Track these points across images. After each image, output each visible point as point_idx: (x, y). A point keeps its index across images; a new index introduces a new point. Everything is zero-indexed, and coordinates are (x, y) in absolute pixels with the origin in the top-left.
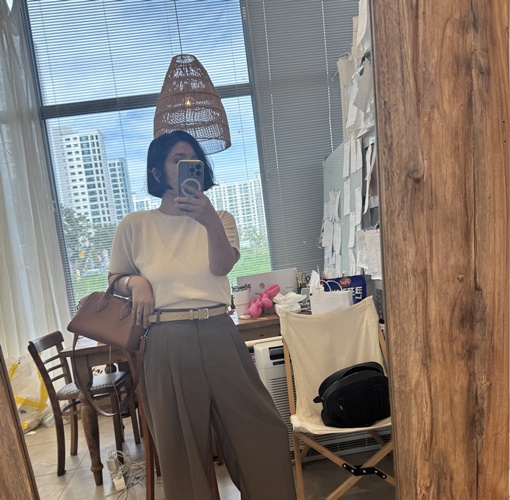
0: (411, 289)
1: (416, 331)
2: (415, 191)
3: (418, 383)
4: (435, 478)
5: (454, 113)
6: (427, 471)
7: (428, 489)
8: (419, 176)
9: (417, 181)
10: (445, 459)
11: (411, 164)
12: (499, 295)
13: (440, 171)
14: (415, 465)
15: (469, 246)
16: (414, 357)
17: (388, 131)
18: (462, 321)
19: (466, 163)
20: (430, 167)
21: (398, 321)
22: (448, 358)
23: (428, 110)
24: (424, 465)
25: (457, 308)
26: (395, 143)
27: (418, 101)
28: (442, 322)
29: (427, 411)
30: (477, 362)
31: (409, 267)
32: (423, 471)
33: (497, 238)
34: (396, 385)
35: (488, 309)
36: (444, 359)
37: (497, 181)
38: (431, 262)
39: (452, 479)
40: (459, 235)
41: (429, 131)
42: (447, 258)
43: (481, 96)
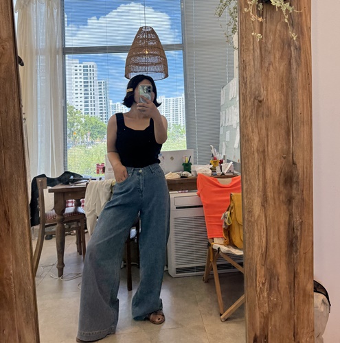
0: (256, 160)
1: (259, 185)
2: (259, 107)
3: (259, 216)
4: (268, 278)
5: (281, 68)
6: (263, 273)
7: (263, 284)
8: (261, 99)
9: (260, 101)
10: (274, 266)
11: (257, 92)
12: (307, 168)
13: (273, 97)
14: (256, 268)
15: (289, 139)
16: (257, 200)
18: (286, 182)
19: (287, 94)
20: (267, 95)
22: (277, 203)
23: (267, 65)
24: (261, 268)
25: (282, 175)
26: (248, 81)
27: (262, 61)
28: (274, 182)
30: (294, 207)
31: (255, 148)
32: (261, 272)
33: (305, 136)
35: (300, 176)
36: (275, 203)
37: (305, 105)
38: (267, 146)
39: (278, 279)
40: (283, 132)
41: (267, 76)
42: (277, 145)
43: (296, 60)
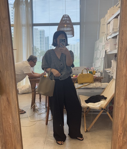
1: (124, 91)
3: (122, 105)
16: (122, 98)
17: (122, 38)
21: (119, 88)
29: (123, 113)
34: (116, 105)
